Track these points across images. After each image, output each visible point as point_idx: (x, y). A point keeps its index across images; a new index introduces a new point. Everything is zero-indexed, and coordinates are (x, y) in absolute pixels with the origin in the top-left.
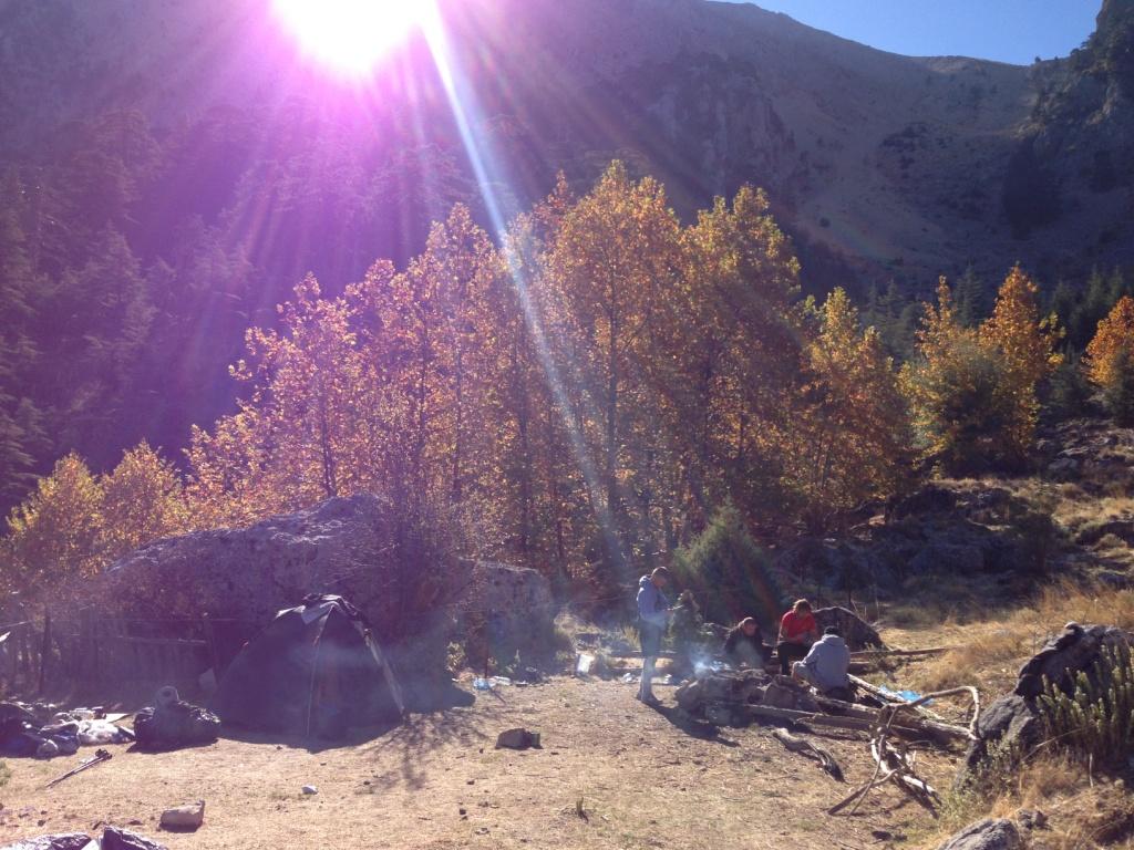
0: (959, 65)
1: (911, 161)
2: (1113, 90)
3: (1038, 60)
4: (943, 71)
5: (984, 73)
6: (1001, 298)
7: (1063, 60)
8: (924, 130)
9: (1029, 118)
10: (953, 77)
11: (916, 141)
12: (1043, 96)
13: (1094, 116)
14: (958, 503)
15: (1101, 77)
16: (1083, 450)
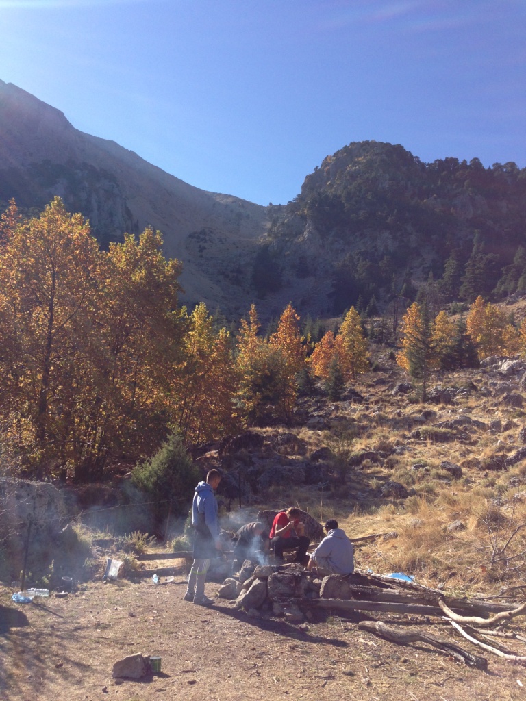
0: (230, 200)
1: (205, 248)
2: (309, 226)
3: (271, 204)
4: (222, 202)
5: (243, 206)
6: (281, 322)
7: (283, 206)
8: (211, 232)
9: (266, 234)
10: (227, 206)
11: (207, 238)
12: (275, 222)
13: (299, 238)
14: (265, 442)
15: (303, 218)
16: (322, 413)
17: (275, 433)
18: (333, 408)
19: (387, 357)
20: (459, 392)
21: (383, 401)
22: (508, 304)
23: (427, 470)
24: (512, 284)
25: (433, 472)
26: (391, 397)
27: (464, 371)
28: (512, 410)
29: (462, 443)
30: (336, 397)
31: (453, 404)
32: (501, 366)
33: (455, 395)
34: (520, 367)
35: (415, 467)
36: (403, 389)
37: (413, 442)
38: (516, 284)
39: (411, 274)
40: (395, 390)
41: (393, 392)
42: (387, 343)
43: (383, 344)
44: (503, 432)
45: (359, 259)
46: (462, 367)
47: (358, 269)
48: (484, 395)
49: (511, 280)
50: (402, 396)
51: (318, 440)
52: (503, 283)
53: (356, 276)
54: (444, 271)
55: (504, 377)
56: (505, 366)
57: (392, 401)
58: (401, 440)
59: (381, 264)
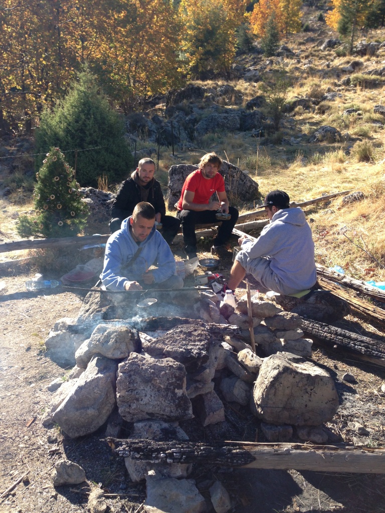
14: (206, 94)
16: (258, 67)
17: (215, 85)
18: (268, 62)
20: (382, 46)
21: (313, 56)
23: (359, 114)
25: (366, 116)
26: (320, 52)
30: (271, 53)
31: (377, 56)
33: (378, 49)
35: (348, 111)
36: (332, 45)
37: (343, 89)
40: (324, 45)
41: (322, 48)
42: (317, 6)
43: (314, 7)
51: (254, 90)
57: (320, 56)
58: (332, 87)
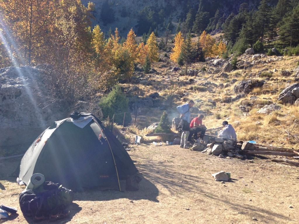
6: (128, 37)
14: (125, 90)
16: (145, 78)
17: (129, 86)
18: (149, 76)
19: (164, 56)
20: (199, 72)
21: (168, 74)
22: (212, 35)
23: (202, 103)
24: (214, 26)
25: (205, 103)
26: (171, 73)
27: (199, 63)
28: (224, 79)
29: (210, 92)
31: (199, 76)
32: (214, 61)
34: (221, 62)
35: (197, 101)
36: (176, 70)
37: (190, 92)
38: (216, 26)
39: (172, 19)
40: (172, 70)
41: (171, 71)
42: (163, 50)
44: (225, 88)
45: (149, 10)
46: (197, 61)
47: (149, 15)
48: (209, 73)
49: (214, 25)
50: (176, 72)
51: (148, 89)
52: (210, 26)
53: (148, 18)
54: (186, 18)
55: (215, 66)
56: (215, 62)
57: (172, 74)
58: (186, 90)
59: (159, 13)
